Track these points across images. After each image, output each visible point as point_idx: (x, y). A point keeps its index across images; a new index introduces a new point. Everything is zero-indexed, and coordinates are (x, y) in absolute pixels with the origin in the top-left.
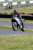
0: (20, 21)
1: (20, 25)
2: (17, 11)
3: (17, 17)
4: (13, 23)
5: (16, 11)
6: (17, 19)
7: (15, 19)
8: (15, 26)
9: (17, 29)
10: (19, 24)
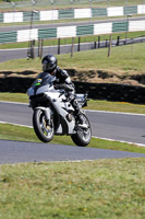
0: (64, 101)
1: (67, 116)
2: (56, 62)
3: (55, 83)
4: (35, 111)
5: (53, 59)
6: (51, 91)
7: (43, 94)
8: (47, 121)
9: (56, 134)
10: (64, 113)
